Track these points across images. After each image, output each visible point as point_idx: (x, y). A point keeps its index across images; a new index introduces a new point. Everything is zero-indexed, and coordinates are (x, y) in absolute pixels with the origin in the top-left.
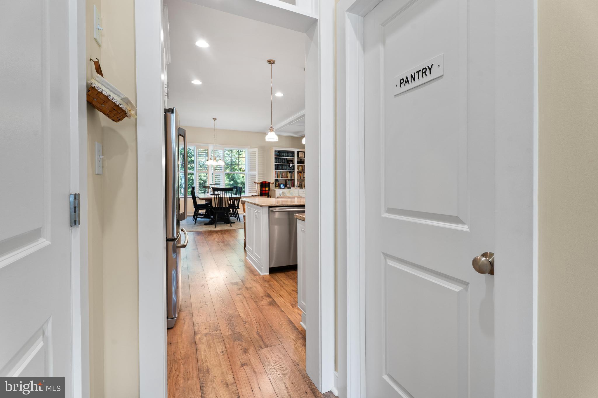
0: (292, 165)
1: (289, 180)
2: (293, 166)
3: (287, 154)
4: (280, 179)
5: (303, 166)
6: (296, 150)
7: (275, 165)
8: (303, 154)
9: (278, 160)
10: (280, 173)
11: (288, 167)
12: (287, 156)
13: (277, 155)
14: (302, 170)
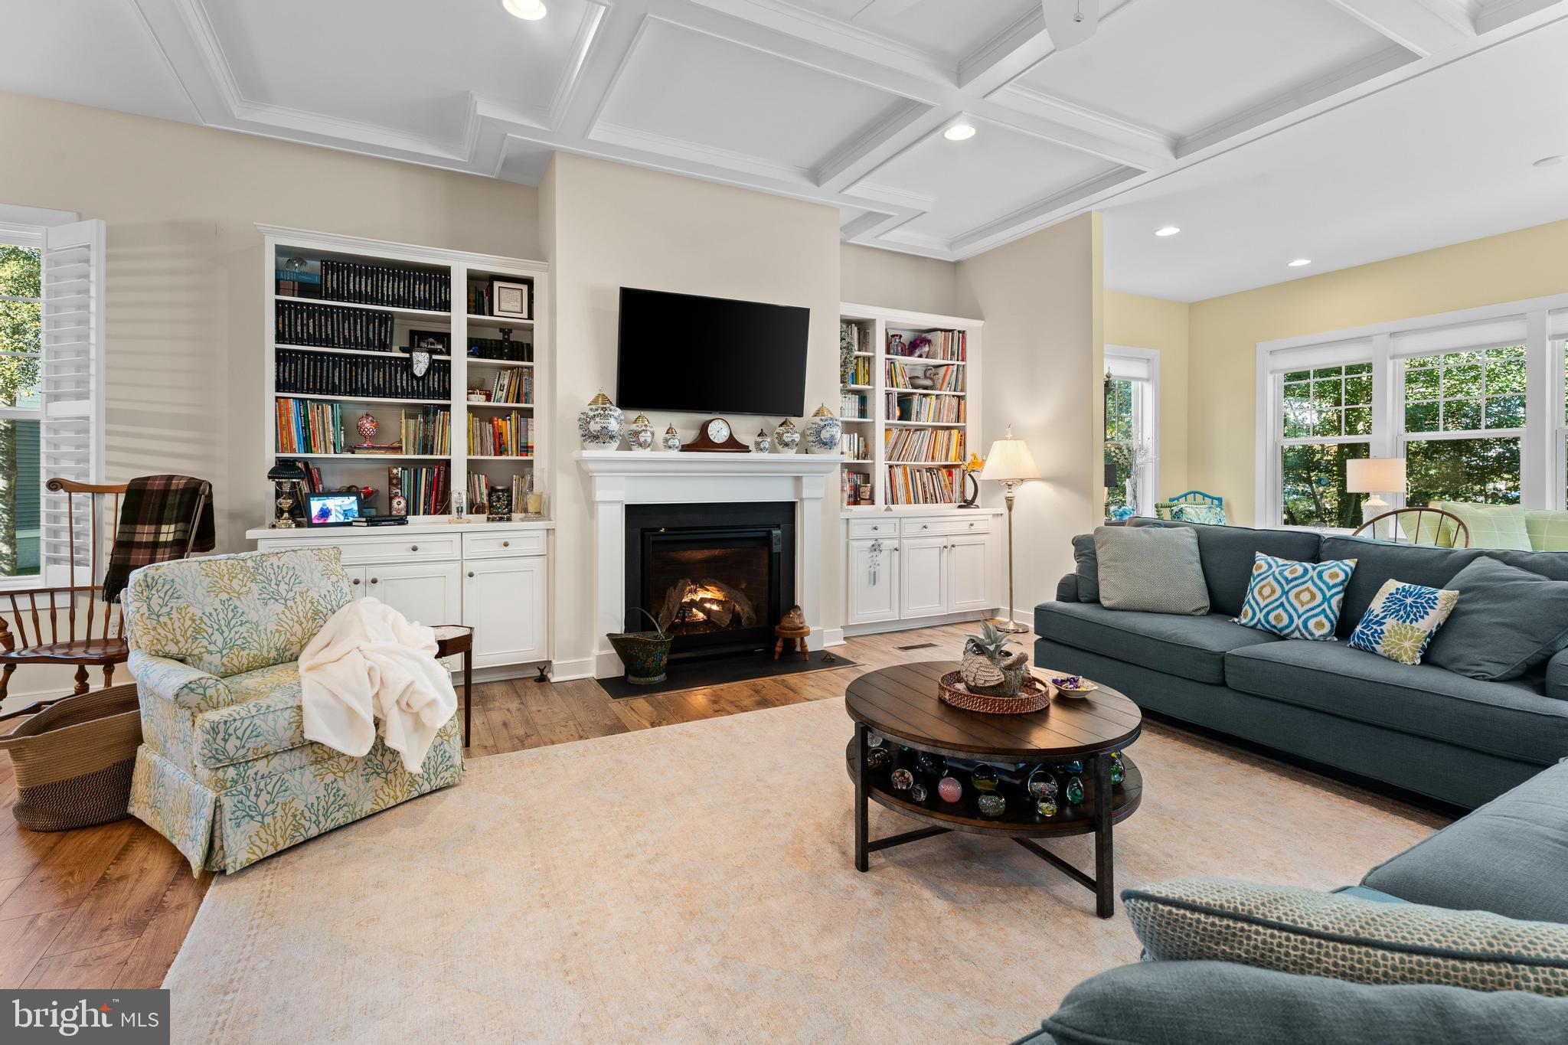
0: (432, 362)
1: (405, 464)
2: (442, 369)
3: (388, 288)
4: (332, 455)
5: (520, 375)
6: (461, 266)
7: (281, 356)
8: (519, 292)
9: (311, 324)
10: (333, 418)
11: (399, 377)
12: (388, 295)
13: (296, 288)
14: (518, 401)
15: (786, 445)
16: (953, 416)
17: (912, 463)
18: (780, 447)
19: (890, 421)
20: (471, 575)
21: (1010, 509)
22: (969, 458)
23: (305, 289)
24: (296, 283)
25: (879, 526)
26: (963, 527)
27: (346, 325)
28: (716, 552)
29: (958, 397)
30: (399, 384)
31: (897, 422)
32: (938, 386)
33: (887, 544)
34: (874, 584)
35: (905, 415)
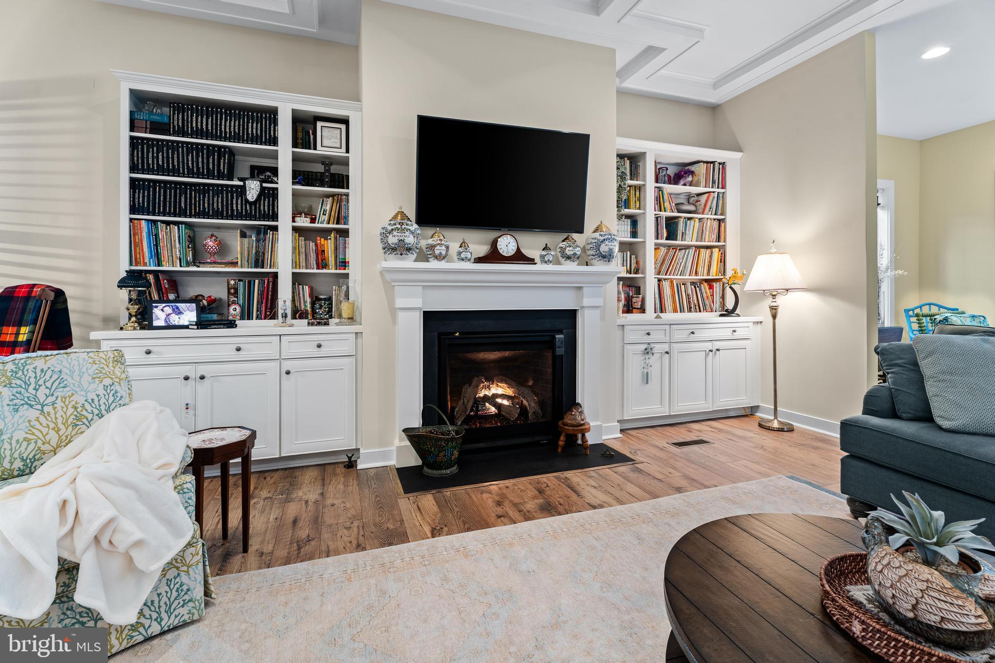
1: (240, 276)
3: (226, 126)
6: (287, 106)
7: (134, 184)
8: (338, 131)
9: (160, 157)
10: (179, 237)
11: (234, 202)
12: (226, 132)
13: (148, 126)
14: (338, 223)
15: (569, 258)
16: (715, 236)
17: (678, 277)
18: (562, 260)
19: (659, 241)
20: (288, 373)
21: (774, 317)
22: (729, 273)
23: (156, 128)
24: (148, 122)
25: (651, 332)
26: (727, 333)
27: (190, 158)
28: (507, 354)
29: (719, 220)
30: (235, 208)
31: (664, 241)
32: (701, 211)
33: (658, 348)
34: (647, 383)
35: (671, 235)
